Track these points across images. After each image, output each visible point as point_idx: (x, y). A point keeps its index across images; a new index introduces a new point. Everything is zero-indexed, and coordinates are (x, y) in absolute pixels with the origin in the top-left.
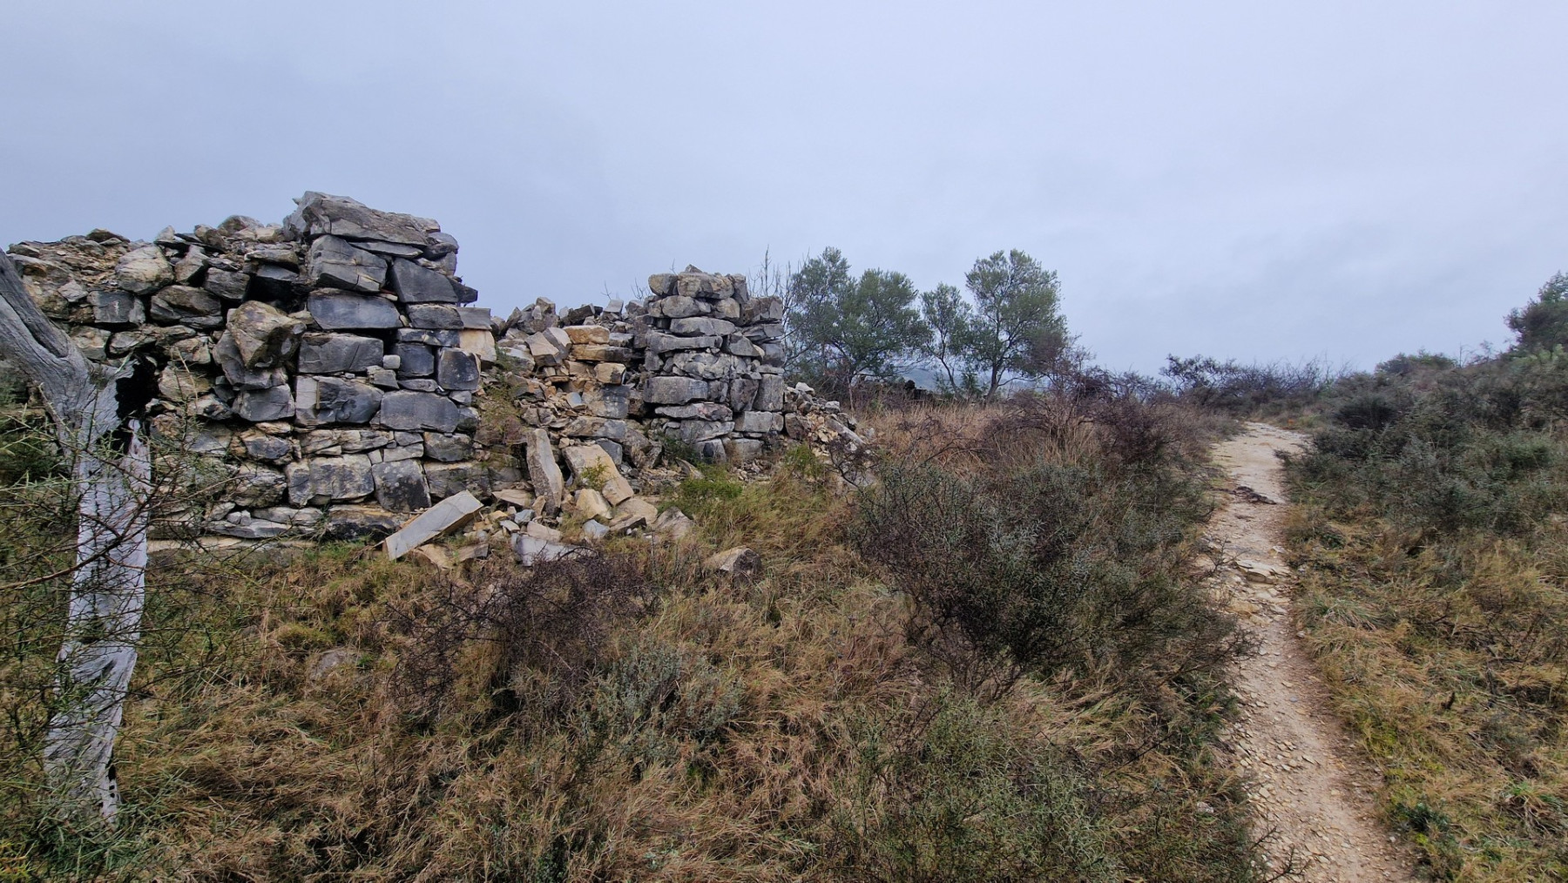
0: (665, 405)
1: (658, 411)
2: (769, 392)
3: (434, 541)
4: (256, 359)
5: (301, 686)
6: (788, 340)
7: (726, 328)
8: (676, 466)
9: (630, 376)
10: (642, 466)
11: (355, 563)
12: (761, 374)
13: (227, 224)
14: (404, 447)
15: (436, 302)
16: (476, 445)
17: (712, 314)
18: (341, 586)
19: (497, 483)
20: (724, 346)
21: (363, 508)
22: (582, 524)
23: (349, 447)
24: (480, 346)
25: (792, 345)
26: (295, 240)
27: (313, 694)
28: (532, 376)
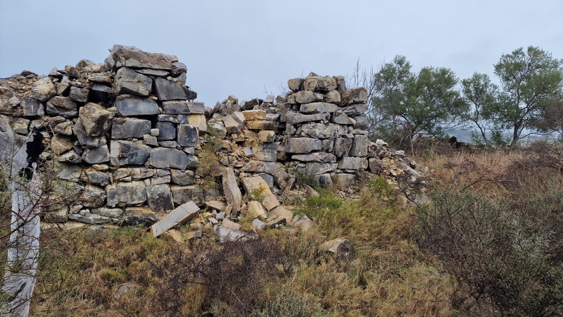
0: (298, 154)
1: (293, 157)
2: (358, 145)
3: (175, 228)
4: (92, 132)
5: (110, 302)
6: (371, 114)
7: (333, 108)
8: (303, 189)
9: (277, 138)
10: (284, 188)
11: (137, 238)
12: (354, 134)
13: (80, 65)
14: (161, 177)
15: (176, 100)
16: (197, 176)
17: (324, 100)
18: (130, 250)
19: (207, 197)
20: (331, 119)
21: (141, 209)
22: (251, 220)
23: (135, 177)
24: (199, 123)
25: (373, 117)
26: (110, 70)
27: (115, 306)
28: (225, 139)
